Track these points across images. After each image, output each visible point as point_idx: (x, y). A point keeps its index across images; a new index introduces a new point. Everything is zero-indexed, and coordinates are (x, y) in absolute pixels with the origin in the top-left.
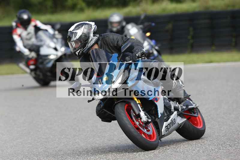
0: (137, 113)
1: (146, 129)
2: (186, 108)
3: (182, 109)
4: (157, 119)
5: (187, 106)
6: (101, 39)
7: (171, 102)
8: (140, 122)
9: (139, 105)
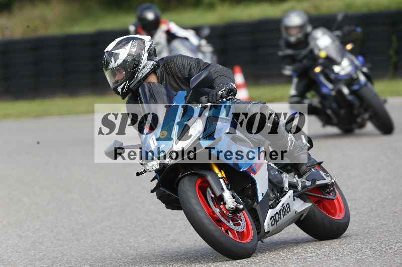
0: (218, 193)
1: (233, 221)
2: (311, 185)
3: (304, 187)
4: (256, 204)
5: (314, 181)
6: (161, 66)
7: (284, 175)
8: (223, 210)
9: (221, 180)
